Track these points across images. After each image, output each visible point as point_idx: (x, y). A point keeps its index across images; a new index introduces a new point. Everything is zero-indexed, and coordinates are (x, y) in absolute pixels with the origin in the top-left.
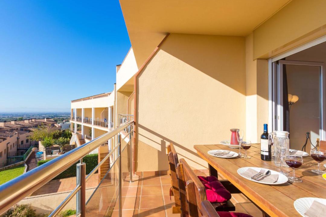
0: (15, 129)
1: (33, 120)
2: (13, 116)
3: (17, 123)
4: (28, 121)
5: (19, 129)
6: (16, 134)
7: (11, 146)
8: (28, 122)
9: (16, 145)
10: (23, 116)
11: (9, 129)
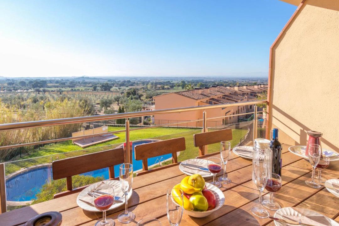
0: (246, 94)
1: (262, 86)
2: (249, 81)
3: (248, 88)
4: (257, 86)
5: (249, 94)
6: (246, 98)
7: (241, 108)
8: (257, 88)
9: (245, 108)
10: (258, 81)
11: (241, 93)
